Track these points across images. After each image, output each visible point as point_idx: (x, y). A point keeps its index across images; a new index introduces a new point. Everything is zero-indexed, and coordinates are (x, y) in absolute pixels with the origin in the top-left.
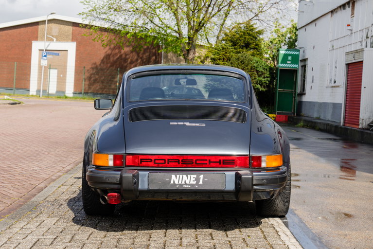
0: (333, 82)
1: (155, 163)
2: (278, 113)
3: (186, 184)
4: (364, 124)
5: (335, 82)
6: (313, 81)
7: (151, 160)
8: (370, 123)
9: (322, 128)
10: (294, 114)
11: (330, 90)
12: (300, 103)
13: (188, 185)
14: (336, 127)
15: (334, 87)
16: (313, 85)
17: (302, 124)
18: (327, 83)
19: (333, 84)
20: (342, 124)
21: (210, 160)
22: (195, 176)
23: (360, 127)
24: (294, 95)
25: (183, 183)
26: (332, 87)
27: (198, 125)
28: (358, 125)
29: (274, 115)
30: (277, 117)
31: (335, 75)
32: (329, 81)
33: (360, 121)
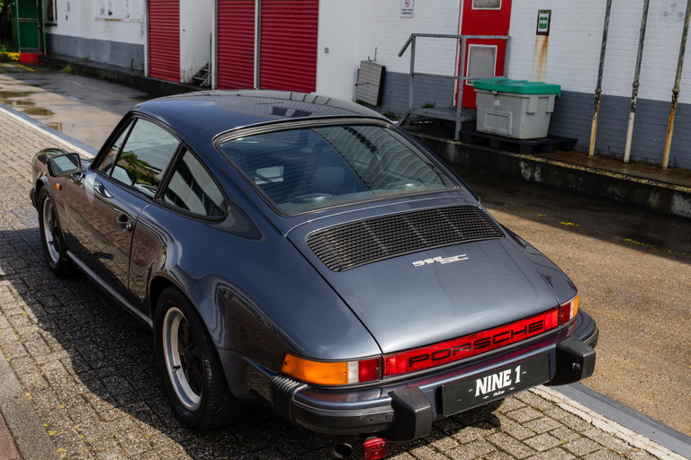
0: (106, 13)
1: (433, 359)
2: (22, 51)
3: (497, 390)
4: (186, 77)
5: (110, 14)
6: (69, 9)
7: (427, 356)
8: (196, 76)
9: (110, 77)
10: (43, 51)
11: (103, 24)
12: (50, 37)
13: (501, 390)
14: (136, 78)
15: (111, 20)
16: (70, 15)
17: (68, 68)
18: (97, 14)
19: (107, 16)
20: (146, 74)
21: (512, 331)
22: (509, 371)
23: (182, 81)
24: (39, 26)
25: (494, 389)
26: (107, 20)
27: (456, 259)
28: (179, 78)
29: (18, 54)
30: (21, 56)
31: (110, 4)
32: (99, 12)
33: (182, 74)
